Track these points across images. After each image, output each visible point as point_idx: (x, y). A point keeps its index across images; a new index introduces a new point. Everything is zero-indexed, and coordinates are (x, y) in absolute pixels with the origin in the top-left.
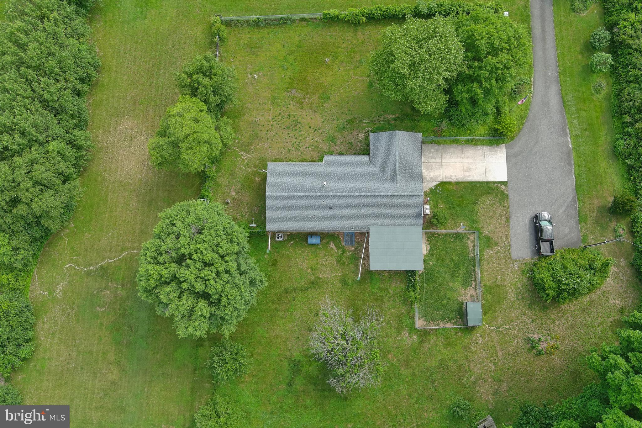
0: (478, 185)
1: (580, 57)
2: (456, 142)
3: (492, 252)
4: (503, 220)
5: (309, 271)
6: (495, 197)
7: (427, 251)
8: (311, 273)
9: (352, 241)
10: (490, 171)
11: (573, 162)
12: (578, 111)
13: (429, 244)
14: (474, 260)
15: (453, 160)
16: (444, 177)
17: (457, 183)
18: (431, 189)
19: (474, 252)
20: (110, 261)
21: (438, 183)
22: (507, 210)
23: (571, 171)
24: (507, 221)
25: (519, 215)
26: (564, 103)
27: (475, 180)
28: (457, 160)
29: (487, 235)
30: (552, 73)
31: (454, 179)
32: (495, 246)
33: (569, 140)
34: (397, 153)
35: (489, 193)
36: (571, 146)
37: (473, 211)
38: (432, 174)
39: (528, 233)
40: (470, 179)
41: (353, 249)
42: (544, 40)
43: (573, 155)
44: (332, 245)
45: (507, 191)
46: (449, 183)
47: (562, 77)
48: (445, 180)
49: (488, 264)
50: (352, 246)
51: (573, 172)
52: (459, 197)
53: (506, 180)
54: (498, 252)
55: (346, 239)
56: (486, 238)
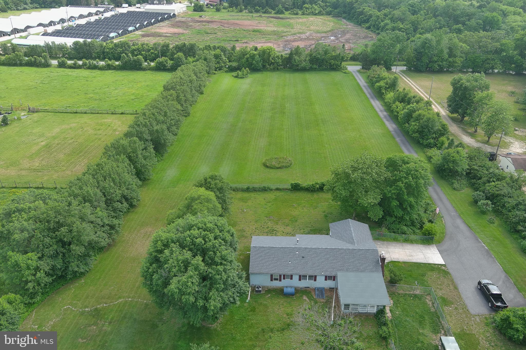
0: (422, 265)
1: (470, 208)
2: (396, 240)
3: (451, 309)
4: (452, 287)
5: (285, 316)
6: (439, 273)
8: (287, 317)
9: (322, 295)
10: (429, 257)
11: (494, 256)
12: (482, 231)
14: (437, 313)
15: (397, 250)
16: (392, 258)
19: (434, 308)
20: (105, 305)
21: (388, 261)
22: (452, 281)
23: (495, 261)
24: (456, 288)
26: (469, 227)
27: (418, 262)
28: (400, 250)
29: (441, 296)
30: (454, 214)
31: (401, 260)
32: (452, 304)
33: (484, 245)
34: (352, 229)
35: (432, 270)
36: (487, 248)
37: (424, 280)
39: (478, 297)
40: (414, 261)
41: (324, 301)
43: (492, 252)
44: (305, 298)
45: (447, 270)
46: (399, 262)
47: (462, 216)
48: (394, 260)
49: (451, 317)
50: (323, 299)
51: (497, 261)
52: (409, 271)
53: (444, 263)
54: (456, 308)
55: (317, 292)
56: (441, 298)
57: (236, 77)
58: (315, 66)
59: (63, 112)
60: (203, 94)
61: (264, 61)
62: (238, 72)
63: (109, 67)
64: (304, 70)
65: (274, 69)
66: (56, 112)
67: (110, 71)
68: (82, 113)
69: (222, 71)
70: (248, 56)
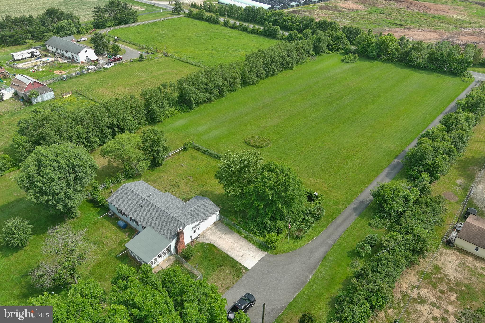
0: (231, 259)
2: (239, 233)
4: (226, 286)
6: (234, 272)
7: (166, 268)
8: (103, 238)
10: (245, 258)
11: (301, 289)
12: (330, 267)
13: (171, 266)
15: (229, 239)
16: (216, 243)
17: (220, 251)
18: (203, 243)
21: (209, 243)
22: (234, 283)
23: (296, 292)
24: (228, 288)
25: (238, 290)
26: (325, 258)
27: (231, 256)
28: (232, 241)
30: (330, 241)
31: (220, 247)
33: (311, 277)
35: (232, 267)
36: (308, 280)
37: (214, 269)
38: (211, 238)
40: (229, 253)
42: (339, 226)
43: (306, 285)
44: (127, 234)
45: (244, 274)
46: (216, 248)
47: (335, 247)
48: (215, 244)
51: (297, 293)
52: (213, 257)
53: (249, 269)
57: (342, 60)
58: (432, 66)
59: (180, 60)
60: (292, 69)
61: (380, 51)
62: (345, 57)
63: (254, 32)
64: (418, 68)
65: (389, 60)
66: (177, 59)
67: (254, 35)
68: (190, 64)
69: (337, 52)
70: (365, 42)
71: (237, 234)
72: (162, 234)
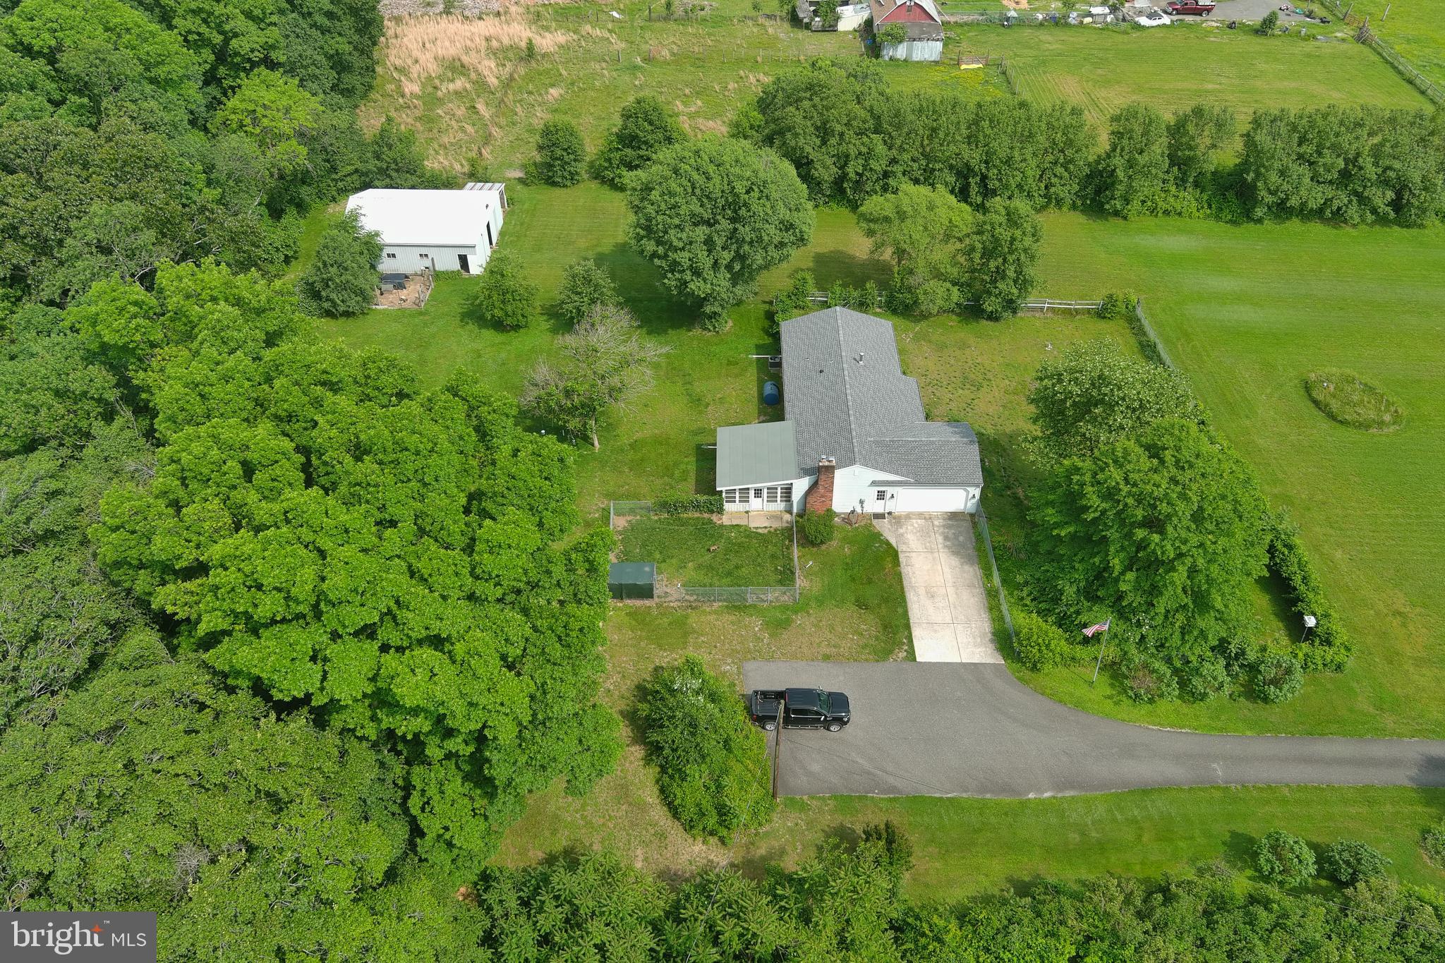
0: (900, 610)
2: (988, 575)
3: (757, 629)
4: (827, 651)
5: (719, 396)
6: (877, 638)
7: (757, 528)
8: (715, 398)
10: (936, 631)
11: (988, 796)
12: (1133, 821)
13: (769, 532)
15: (947, 570)
16: (908, 554)
17: (899, 578)
18: (879, 534)
21: (894, 545)
22: (850, 656)
23: (966, 792)
24: (827, 658)
25: (842, 678)
26: (1145, 791)
27: (909, 605)
28: (948, 576)
29: (793, 621)
30: (1219, 771)
31: (905, 570)
32: (770, 635)
33: (1047, 795)
35: (885, 627)
36: (1031, 796)
37: (843, 601)
38: (910, 537)
40: (911, 597)
42: (1307, 760)
43: (1008, 799)
45: (895, 660)
46: (896, 563)
47: (1217, 794)
48: (901, 556)
51: (964, 795)
52: (869, 578)
53: (918, 659)
54: (758, 638)
56: (787, 619)
59: (1395, 68)
66: (1387, 62)
71: (979, 572)
72: (798, 452)
